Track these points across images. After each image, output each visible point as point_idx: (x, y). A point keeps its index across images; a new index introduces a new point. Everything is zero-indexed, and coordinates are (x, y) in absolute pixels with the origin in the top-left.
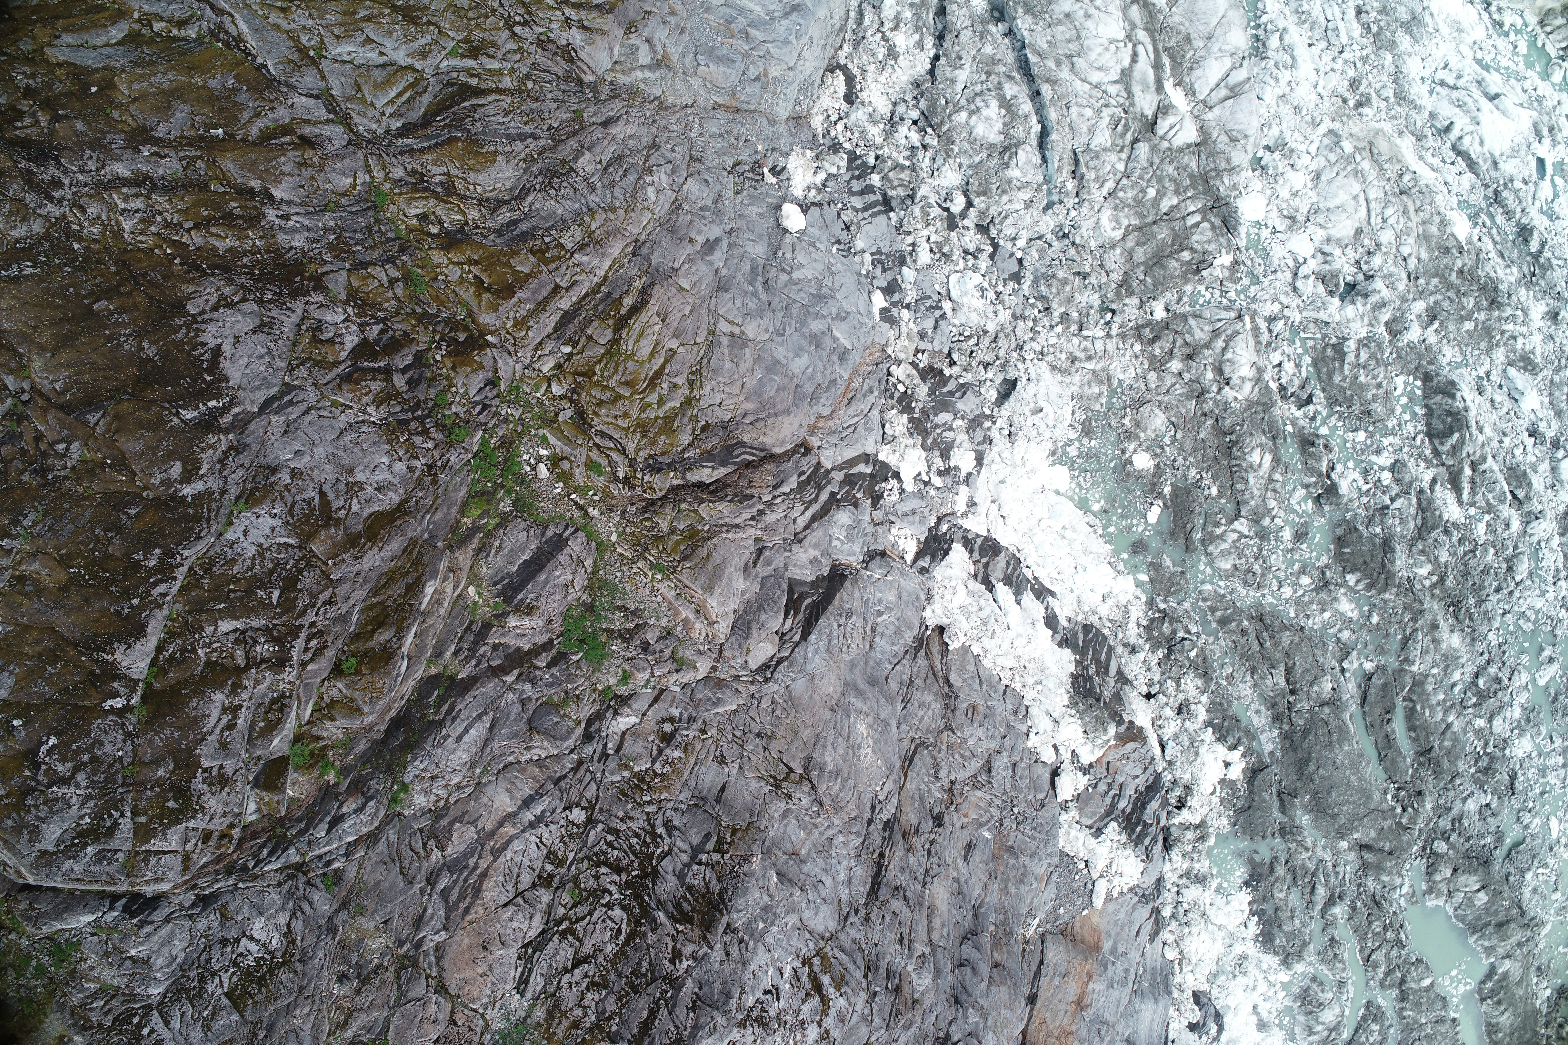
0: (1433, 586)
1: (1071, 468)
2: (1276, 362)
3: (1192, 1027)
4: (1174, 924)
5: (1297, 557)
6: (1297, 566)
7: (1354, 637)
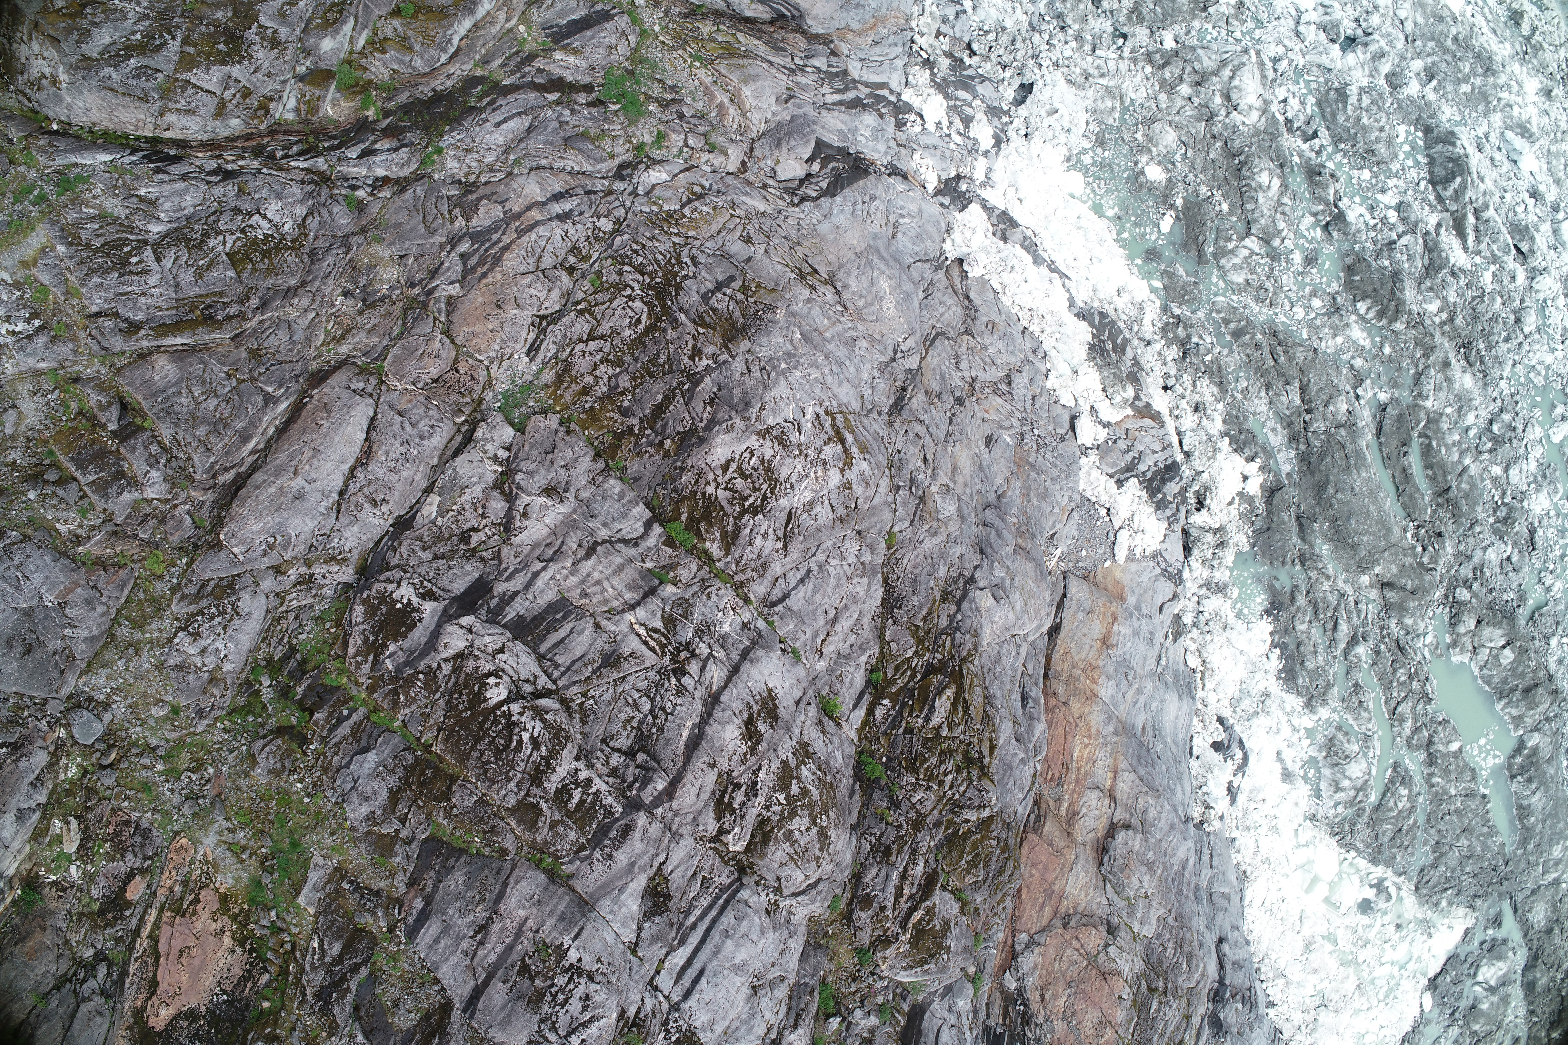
0: (1443, 324)
1: (1086, 174)
2: (1281, 98)
3: (1217, 746)
4: (1195, 632)
5: (1307, 280)
6: (1308, 289)
7: (1367, 366)
